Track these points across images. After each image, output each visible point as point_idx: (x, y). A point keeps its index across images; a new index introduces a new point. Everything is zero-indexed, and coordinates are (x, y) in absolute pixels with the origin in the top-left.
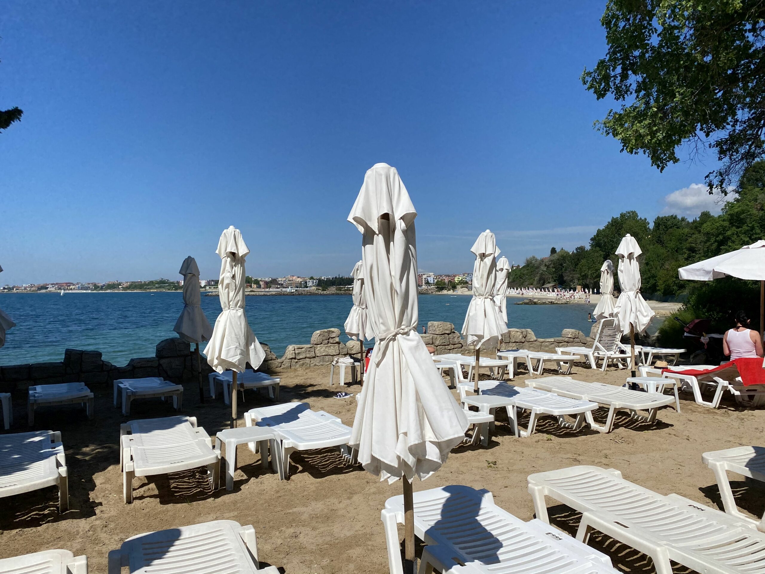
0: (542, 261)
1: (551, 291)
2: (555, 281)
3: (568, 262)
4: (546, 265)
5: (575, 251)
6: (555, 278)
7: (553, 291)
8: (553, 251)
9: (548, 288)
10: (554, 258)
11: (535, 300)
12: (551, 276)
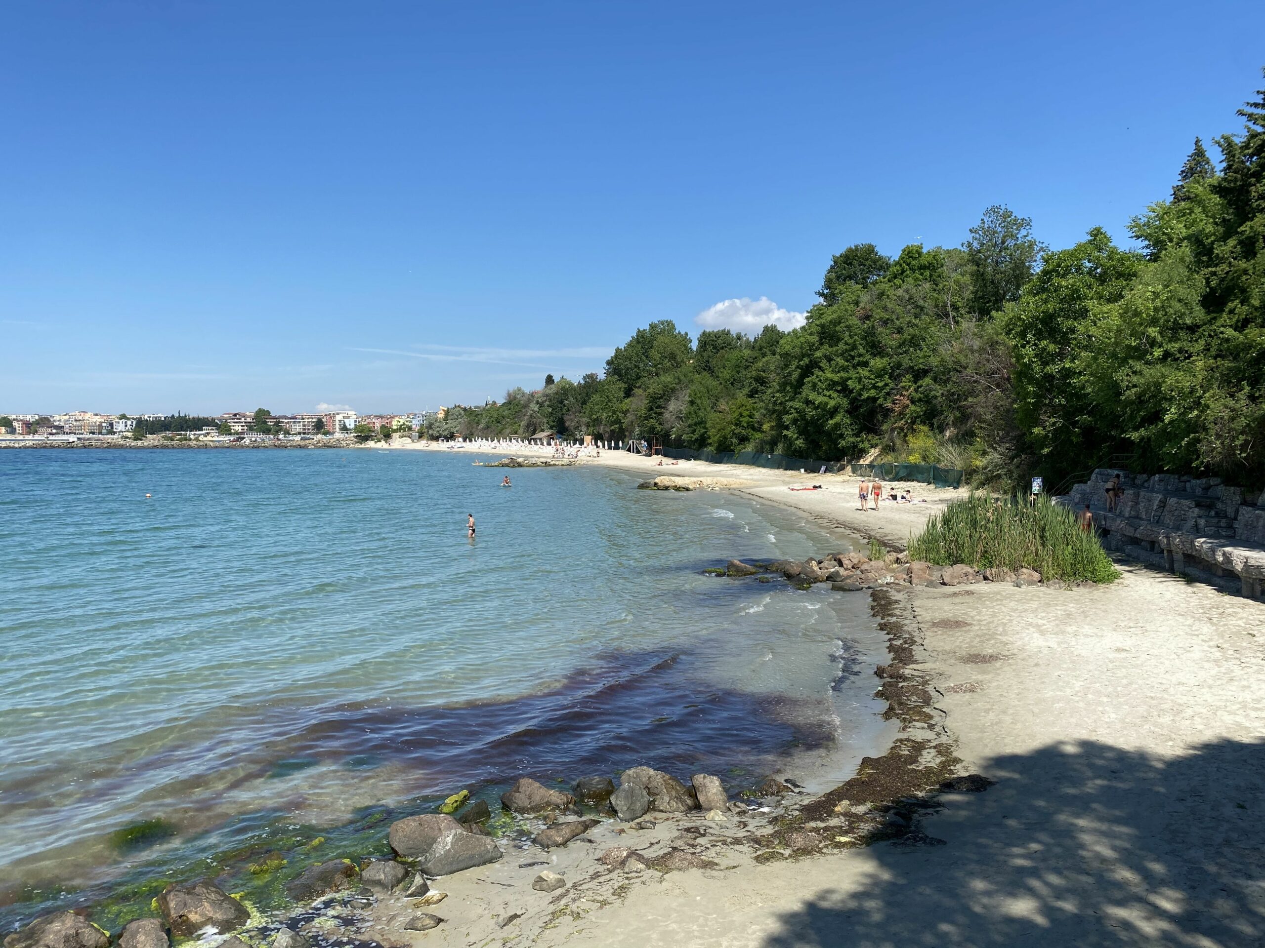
0: (532, 395)
1: (545, 443)
2: (551, 428)
3: (571, 399)
4: (538, 403)
5: (582, 382)
6: (552, 424)
7: (549, 444)
8: (550, 380)
9: (541, 439)
10: (550, 392)
11: (520, 460)
12: (545, 420)
